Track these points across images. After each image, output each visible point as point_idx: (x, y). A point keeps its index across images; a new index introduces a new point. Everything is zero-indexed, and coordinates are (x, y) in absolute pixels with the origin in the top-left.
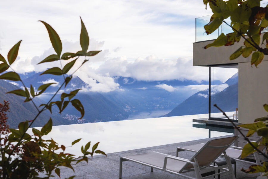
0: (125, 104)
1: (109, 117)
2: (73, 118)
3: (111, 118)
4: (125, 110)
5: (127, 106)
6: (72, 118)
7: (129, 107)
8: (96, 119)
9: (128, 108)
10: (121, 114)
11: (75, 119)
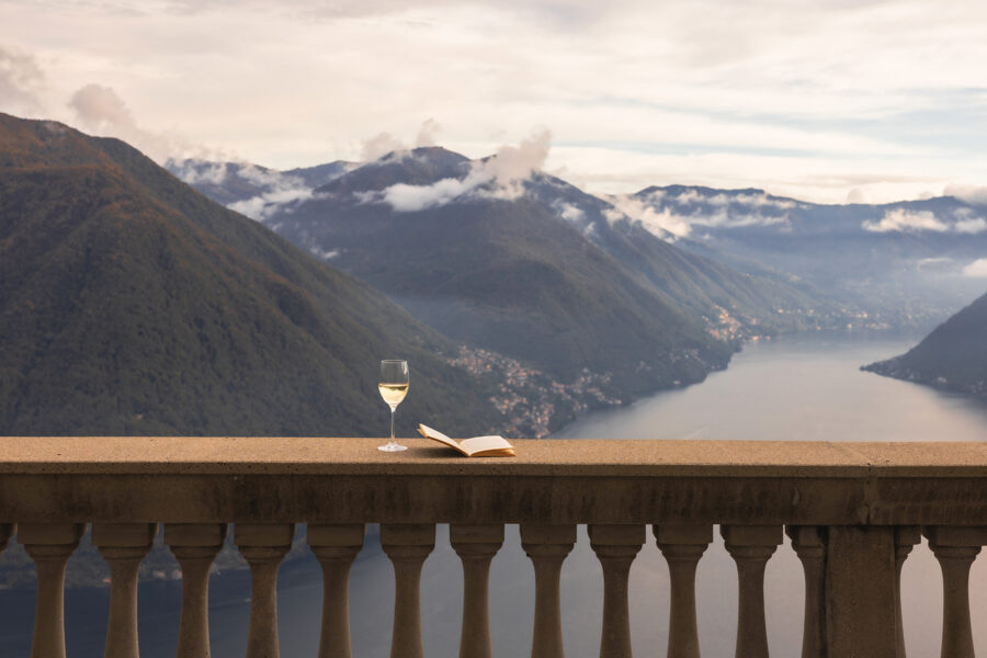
0: (717, 307)
1: (642, 363)
2: (489, 363)
3: (649, 368)
4: (715, 333)
5: (724, 317)
6: (485, 365)
7: (733, 321)
8: (586, 370)
9: (726, 326)
10: (695, 352)
11: (495, 367)
